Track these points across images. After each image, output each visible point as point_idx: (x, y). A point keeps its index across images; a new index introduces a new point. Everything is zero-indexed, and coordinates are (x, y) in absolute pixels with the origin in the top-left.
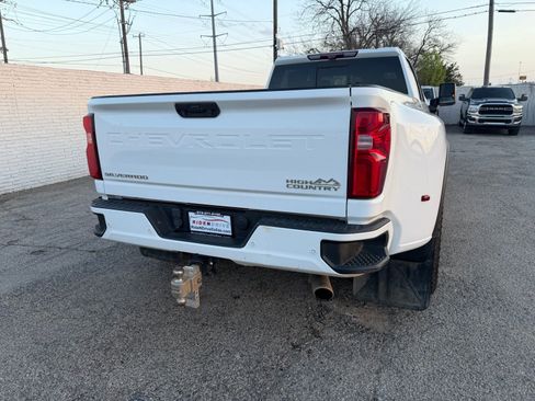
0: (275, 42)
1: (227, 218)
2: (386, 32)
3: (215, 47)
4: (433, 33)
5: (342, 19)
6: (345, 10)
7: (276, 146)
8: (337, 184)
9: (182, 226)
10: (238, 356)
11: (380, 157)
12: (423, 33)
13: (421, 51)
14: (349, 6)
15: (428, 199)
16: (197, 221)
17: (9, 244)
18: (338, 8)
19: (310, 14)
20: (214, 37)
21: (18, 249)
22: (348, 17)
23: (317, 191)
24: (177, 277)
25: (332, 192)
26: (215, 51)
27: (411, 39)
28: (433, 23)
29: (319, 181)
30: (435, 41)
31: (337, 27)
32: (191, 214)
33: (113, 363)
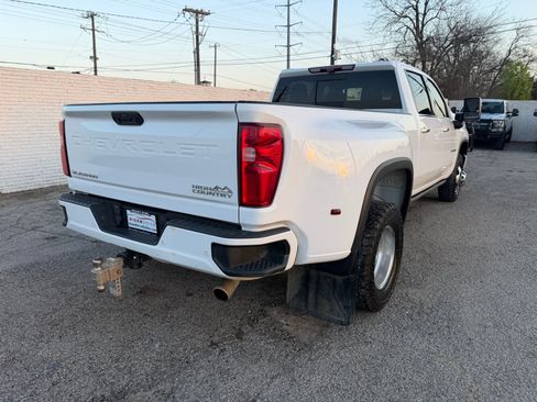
0: (332, 53)
1: (153, 217)
2: (466, 41)
3: (288, 56)
4: (521, 42)
5: (417, 28)
6: (421, 19)
7: (184, 153)
8: (230, 191)
9: (121, 222)
10: (157, 346)
11: (270, 169)
12: (509, 42)
13: (506, 62)
14: (425, 14)
15: (339, 213)
16: (133, 218)
17: (33, 229)
18: (413, 17)
19: (382, 24)
20: (288, 46)
21: (37, 234)
22: (423, 25)
23: (215, 198)
24: (96, 265)
25: (227, 199)
26: (288, 60)
27: (496, 49)
28: (521, 31)
29: (216, 188)
30: (524, 51)
31: (411, 35)
32: (128, 212)
33: (53, 337)
